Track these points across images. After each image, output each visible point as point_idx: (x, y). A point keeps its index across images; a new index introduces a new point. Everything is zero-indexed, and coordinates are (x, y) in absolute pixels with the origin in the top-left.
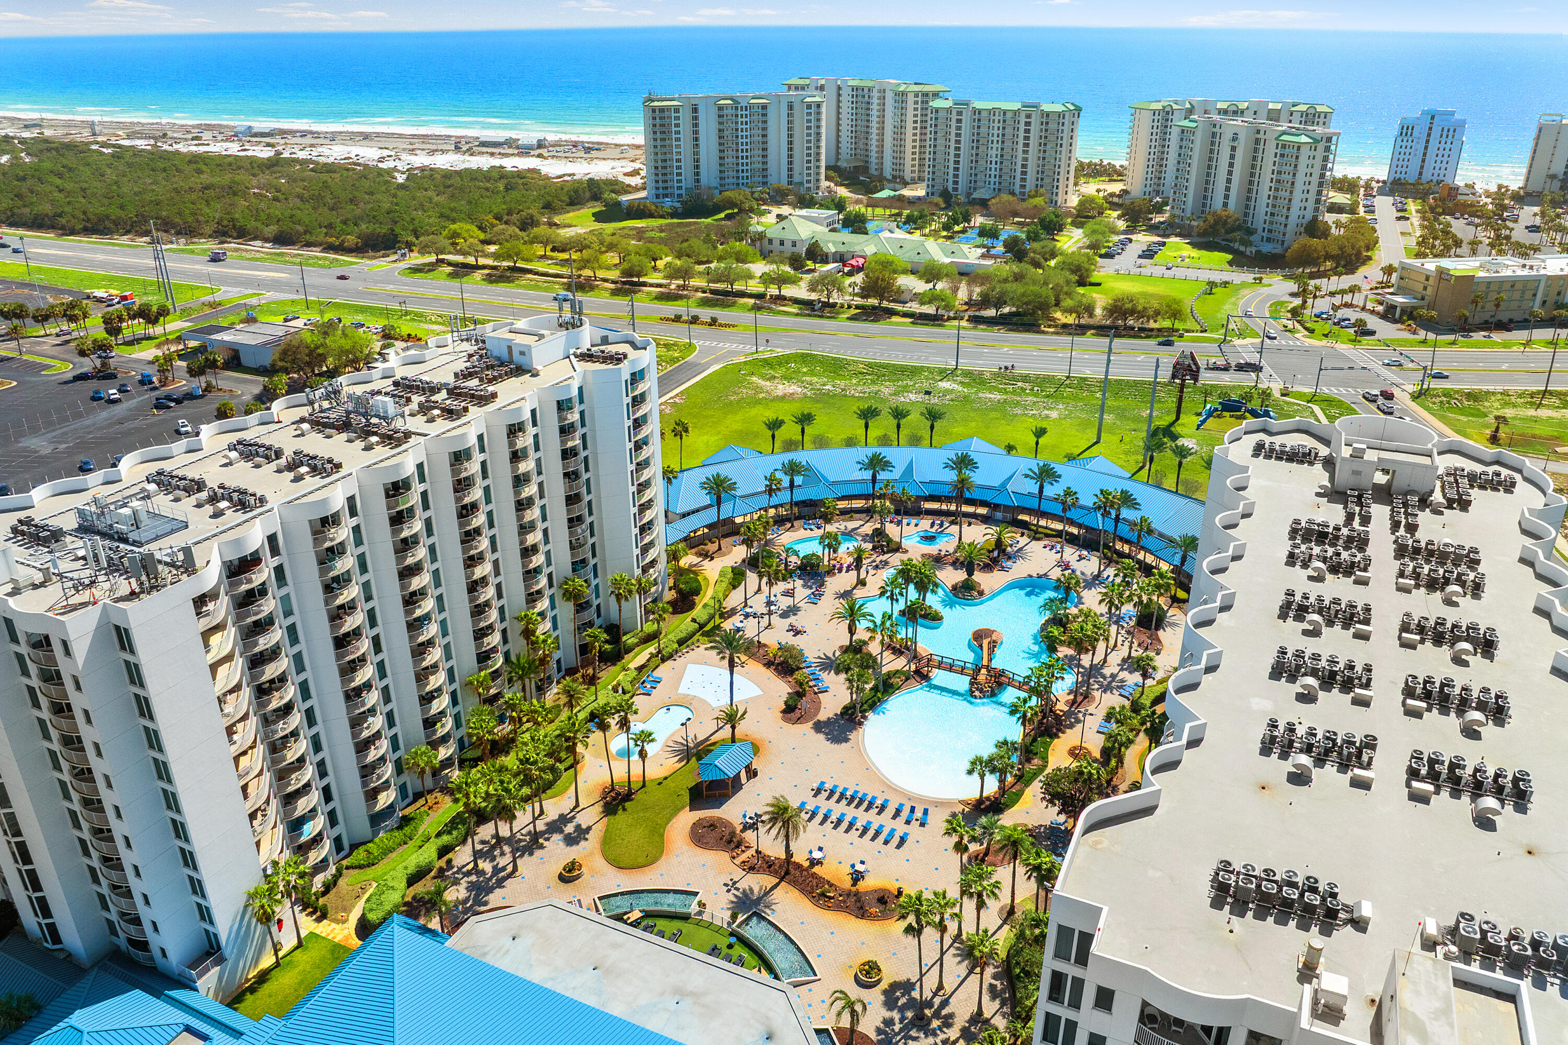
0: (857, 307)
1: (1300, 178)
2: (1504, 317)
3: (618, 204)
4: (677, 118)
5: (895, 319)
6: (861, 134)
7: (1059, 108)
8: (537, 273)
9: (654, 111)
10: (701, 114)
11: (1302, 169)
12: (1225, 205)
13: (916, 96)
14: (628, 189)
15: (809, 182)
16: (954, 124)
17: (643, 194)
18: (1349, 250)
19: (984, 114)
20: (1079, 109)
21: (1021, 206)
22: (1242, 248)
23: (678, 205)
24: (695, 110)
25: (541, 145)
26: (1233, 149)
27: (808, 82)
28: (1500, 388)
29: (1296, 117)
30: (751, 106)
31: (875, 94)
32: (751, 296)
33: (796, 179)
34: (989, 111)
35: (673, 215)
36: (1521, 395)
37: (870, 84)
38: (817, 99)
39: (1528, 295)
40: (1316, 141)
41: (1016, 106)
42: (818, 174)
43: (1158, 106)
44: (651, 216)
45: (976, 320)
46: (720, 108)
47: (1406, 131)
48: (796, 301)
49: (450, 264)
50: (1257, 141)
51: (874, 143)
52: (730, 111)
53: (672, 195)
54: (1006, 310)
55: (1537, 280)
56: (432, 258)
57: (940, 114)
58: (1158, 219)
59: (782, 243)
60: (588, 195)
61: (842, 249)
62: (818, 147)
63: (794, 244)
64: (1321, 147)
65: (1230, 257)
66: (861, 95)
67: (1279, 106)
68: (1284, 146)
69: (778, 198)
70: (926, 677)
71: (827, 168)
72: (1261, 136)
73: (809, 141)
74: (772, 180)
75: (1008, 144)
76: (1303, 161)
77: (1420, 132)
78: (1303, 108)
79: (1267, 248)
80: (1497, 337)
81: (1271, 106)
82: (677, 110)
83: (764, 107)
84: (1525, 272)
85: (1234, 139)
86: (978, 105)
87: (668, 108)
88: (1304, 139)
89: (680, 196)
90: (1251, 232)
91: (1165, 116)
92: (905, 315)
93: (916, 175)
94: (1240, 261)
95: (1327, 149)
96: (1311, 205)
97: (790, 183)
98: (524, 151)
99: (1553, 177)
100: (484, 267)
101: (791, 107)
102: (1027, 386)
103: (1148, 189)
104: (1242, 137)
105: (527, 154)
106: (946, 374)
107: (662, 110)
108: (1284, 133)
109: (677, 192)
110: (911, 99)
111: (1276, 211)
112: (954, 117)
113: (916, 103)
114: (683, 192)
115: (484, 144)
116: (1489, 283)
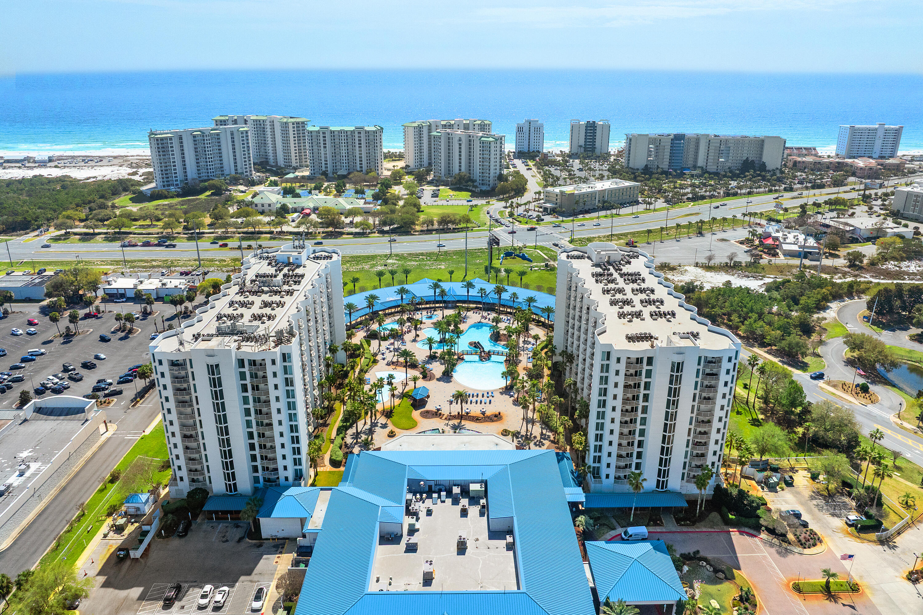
0: (323, 233)
1: (492, 156)
2: (587, 208)
3: (141, 192)
4: (171, 143)
5: (344, 236)
6: (262, 143)
7: (374, 129)
8: (135, 234)
9: (157, 140)
10: (184, 140)
11: (493, 152)
12: (460, 170)
13: (293, 124)
14: (139, 184)
15: (246, 172)
16: (322, 139)
17: (153, 185)
18: (520, 186)
19: (336, 133)
20: (382, 129)
21: (367, 177)
22: (474, 189)
23: (179, 190)
24: (181, 138)
25: (50, 160)
26: (460, 144)
27: (227, 118)
28: (597, 235)
29: (476, 127)
30: (211, 134)
31: (268, 123)
32: (266, 233)
33: (239, 171)
34: (339, 131)
35: (178, 196)
36: (604, 237)
37: (264, 118)
38: (246, 129)
39: (593, 198)
40: (496, 140)
41: (352, 128)
42: (250, 167)
43: (416, 125)
44: (166, 197)
45: (382, 232)
46: (194, 136)
47: (520, 129)
48: (291, 233)
49: (76, 234)
50: (470, 141)
51: (271, 149)
52: (199, 138)
53: (173, 185)
54: (396, 226)
55: (595, 192)
56: (63, 232)
57: (313, 134)
58: (429, 178)
59: (263, 205)
60: (121, 188)
61: (295, 206)
62: (249, 154)
63: (270, 205)
64: (498, 142)
65: (470, 194)
66: (259, 126)
67: (468, 122)
68: (483, 143)
69: (235, 181)
70: (463, 359)
71: (254, 164)
72: (471, 138)
73: (244, 151)
74: (226, 172)
75: (350, 147)
76: (492, 149)
77: (526, 129)
78: (479, 122)
79: (484, 188)
80: (587, 216)
81: (464, 122)
82: (171, 139)
83: (218, 134)
84: (590, 190)
85: (460, 140)
86: (332, 128)
87: (166, 138)
88: (491, 139)
89: (177, 185)
90: (473, 181)
91: (419, 128)
92: (348, 234)
93: (298, 164)
94: (475, 195)
95: (501, 143)
96: (498, 167)
97: (236, 173)
98: (43, 164)
99: (581, 146)
100: (99, 234)
101: (232, 134)
102: (424, 257)
103: (417, 164)
104: (463, 139)
105: (45, 166)
106: (390, 256)
107: (162, 139)
108: (482, 137)
109: (175, 183)
110: (291, 126)
111: (484, 171)
112: (321, 135)
113: (294, 127)
114: (178, 182)
115: (8, 161)
116: (579, 195)
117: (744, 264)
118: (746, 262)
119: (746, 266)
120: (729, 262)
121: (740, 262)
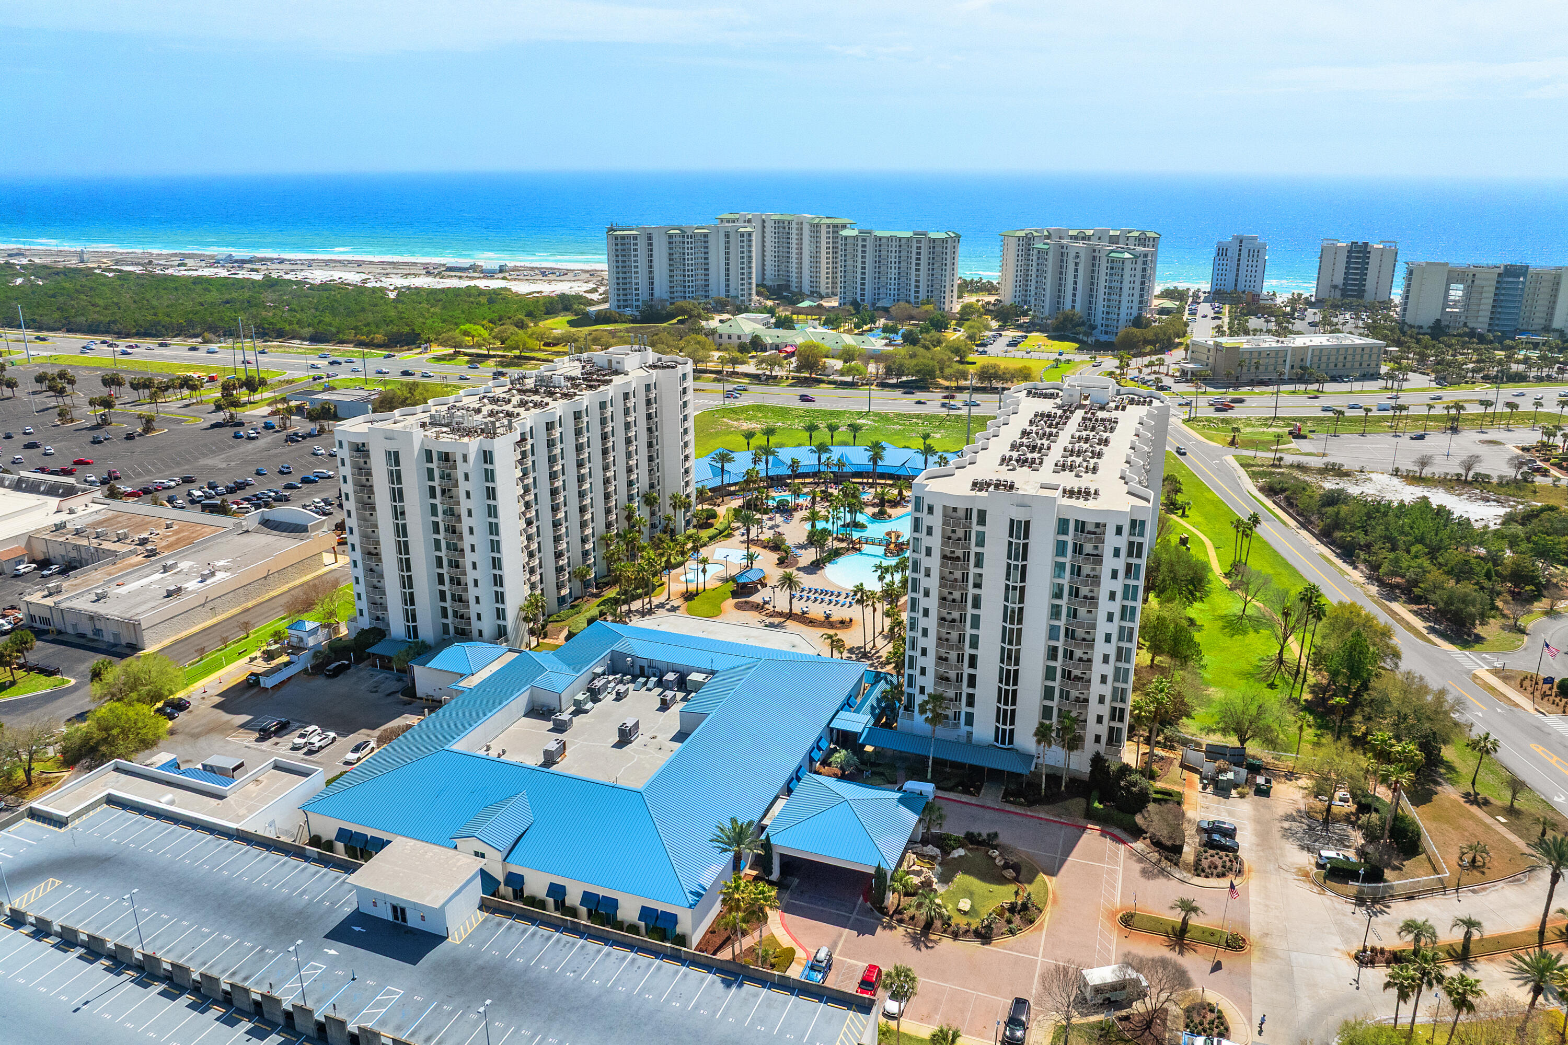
0: (793, 378)
1: (1126, 285)
2: (1265, 377)
3: (587, 314)
4: (636, 244)
5: (822, 385)
6: (783, 257)
7: (943, 235)
8: (538, 360)
9: (616, 238)
10: (655, 241)
11: (1127, 278)
12: (1073, 307)
13: (828, 227)
14: (591, 303)
15: (743, 295)
16: (860, 249)
17: (605, 306)
18: (1161, 336)
19: (884, 241)
20: (958, 236)
21: (915, 312)
22: (1085, 339)
23: (637, 314)
24: (650, 238)
25: (502, 270)
26: (1077, 264)
27: (737, 216)
28: (1244, 416)
29: (1131, 241)
30: (696, 235)
31: (794, 225)
32: (712, 372)
33: (733, 293)
34: (888, 238)
35: (634, 321)
36: (1259, 419)
37: (789, 218)
38: (749, 229)
39: (1280, 361)
40: (1136, 257)
41: (909, 234)
42: (750, 289)
43: (1022, 234)
44: (616, 322)
45: (883, 385)
46: (670, 236)
47: (1222, 252)
48: (747, 375)
49: (466, 354)
50: (1094, 258)
51: (794, 265)
52: (678, 239)
53: (631, 306)
54: (904, 379)
55: (1285, 350)
56: (451, 351)
57: (848, 241)
58: (1023, 320)
59: (730, 337)
60: (560, 306)
61: (777, 341)
62: (750, 268)
63: (739, 337)
64: (1140, 261)
65: (1077, 345)
66: (782, 228)
67: (1118, 233)
68: (1112, 261)
69: (720, 307)
70: (859, 550)
71: (757, 286)
72: (1096, 254)
73: (742, 263)
74: (713, 294)
75: (903, 264)
76: (1127, 272)
77: (1233, 252)
78: (1136, 234)
79: (1103, 338)
80: (1257, 389)
81: (1111, 233)
82: (635, 238)
83: (706, 235)
84: (1279, 345)
85: (1077, 257)
86: (879, 233)
87: (629, 236)
88: (1127, 255)
89: (637, 306)
90: (1093, 327)
91: (1028, 240)
92: (830, 383)
93: (830, 291)
94: (1084, 347)
95: (1145, 263)
96: (1136, 305)
97: (728, 296)
98: (489, 274)
99: (1335, 287)
100: (494, 356)
101: (727, 235)
102: (920, 421)
103: (1017, 299)
104: (1082, 255)
105: (492, 277)
106: (861, 415)
107: (623, 237)
108: (1112, 251)
109: (635, 303)
110: (824, 230)
111: (1110, 310)
112: (860, 243)
113: (828, 233)
114: (640, 303)
115: (450, 269)
116: (1251, 352)
117: (1495, 481)
118: (1501, 477)
119: (1500, 484)
120: (1463, 472)
121: (1488, 476)
